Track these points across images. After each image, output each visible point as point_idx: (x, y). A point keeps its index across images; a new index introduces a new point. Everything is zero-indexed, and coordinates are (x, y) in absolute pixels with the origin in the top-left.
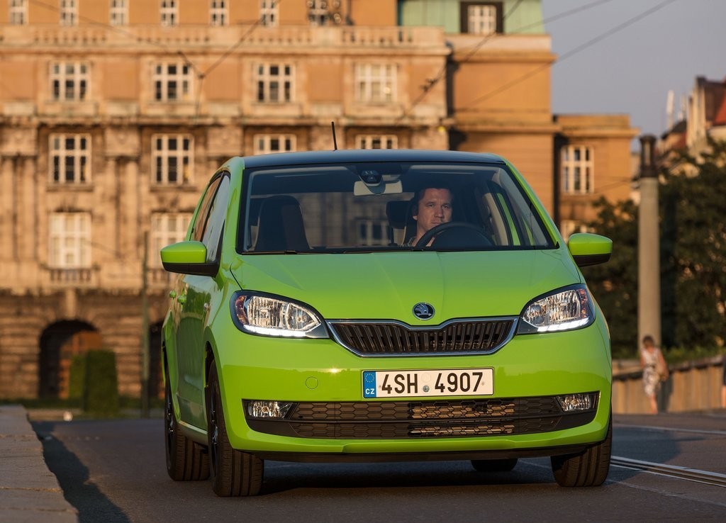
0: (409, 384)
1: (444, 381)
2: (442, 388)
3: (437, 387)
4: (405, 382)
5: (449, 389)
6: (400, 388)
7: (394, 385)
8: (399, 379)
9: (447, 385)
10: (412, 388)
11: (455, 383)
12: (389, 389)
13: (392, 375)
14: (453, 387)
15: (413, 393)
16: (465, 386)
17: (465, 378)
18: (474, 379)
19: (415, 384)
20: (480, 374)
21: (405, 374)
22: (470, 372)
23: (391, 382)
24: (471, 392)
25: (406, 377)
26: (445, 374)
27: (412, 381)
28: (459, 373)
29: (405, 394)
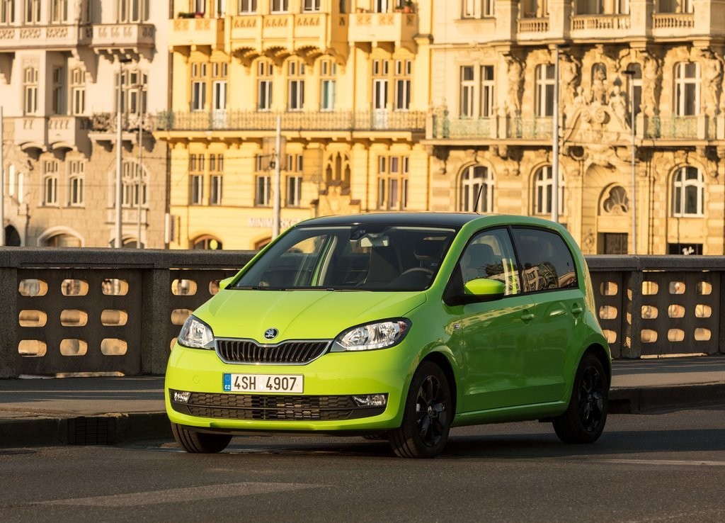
0: (251, 384)
1: (272, 382)
2: (271, 387)
3: (267, 386)
4: (248, 382)
5: (275, 388)
6: (245, 386)
7: (242, 384)
8: (245, 380)
9: (274, 385)
10: (253, 386)
11: (279, 384)
12: (239, 386)
13: (241, 377)
14: (277, 386)
15: (252, 390)
16: (285, 387)
17: (285, 381)
18: (291, 382)
19: (254, 383)
20: (295, 379)
21: (248, 376)
22: (288, 377)
23: (240, 381)
24: (288, 390)
25: (249, 379)
26: (273, 378)
27: (253, 381)
28: (281, 377)
29: (248, 390)
